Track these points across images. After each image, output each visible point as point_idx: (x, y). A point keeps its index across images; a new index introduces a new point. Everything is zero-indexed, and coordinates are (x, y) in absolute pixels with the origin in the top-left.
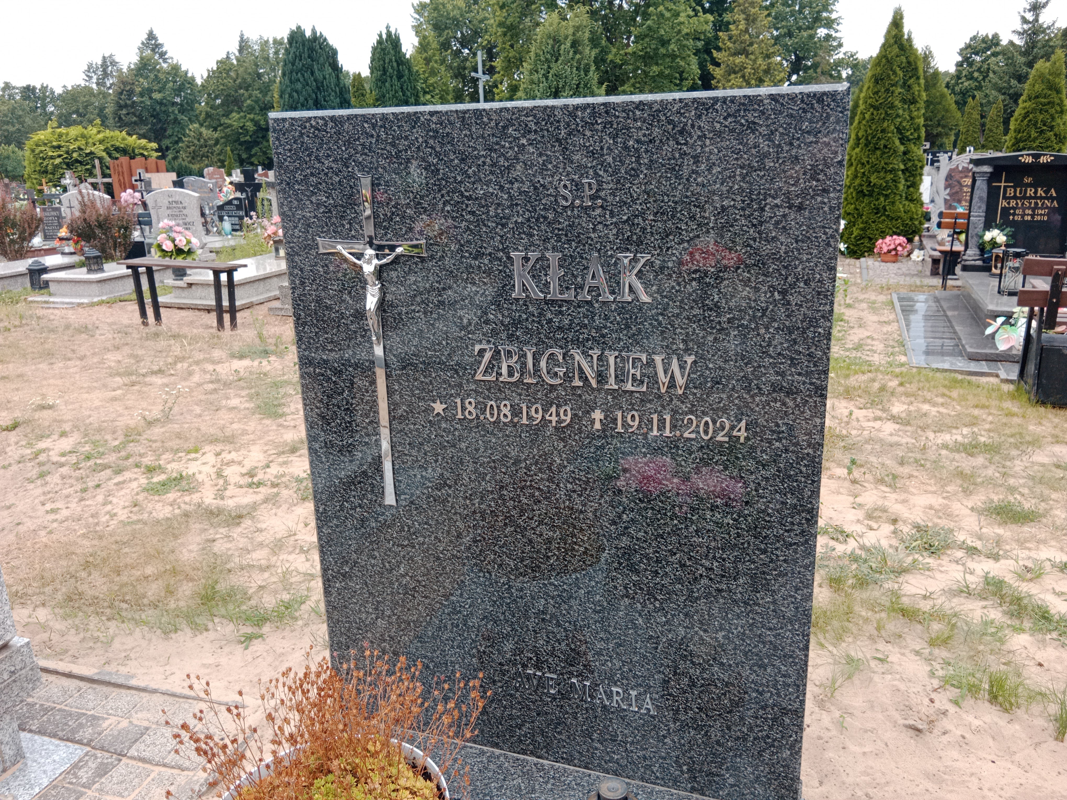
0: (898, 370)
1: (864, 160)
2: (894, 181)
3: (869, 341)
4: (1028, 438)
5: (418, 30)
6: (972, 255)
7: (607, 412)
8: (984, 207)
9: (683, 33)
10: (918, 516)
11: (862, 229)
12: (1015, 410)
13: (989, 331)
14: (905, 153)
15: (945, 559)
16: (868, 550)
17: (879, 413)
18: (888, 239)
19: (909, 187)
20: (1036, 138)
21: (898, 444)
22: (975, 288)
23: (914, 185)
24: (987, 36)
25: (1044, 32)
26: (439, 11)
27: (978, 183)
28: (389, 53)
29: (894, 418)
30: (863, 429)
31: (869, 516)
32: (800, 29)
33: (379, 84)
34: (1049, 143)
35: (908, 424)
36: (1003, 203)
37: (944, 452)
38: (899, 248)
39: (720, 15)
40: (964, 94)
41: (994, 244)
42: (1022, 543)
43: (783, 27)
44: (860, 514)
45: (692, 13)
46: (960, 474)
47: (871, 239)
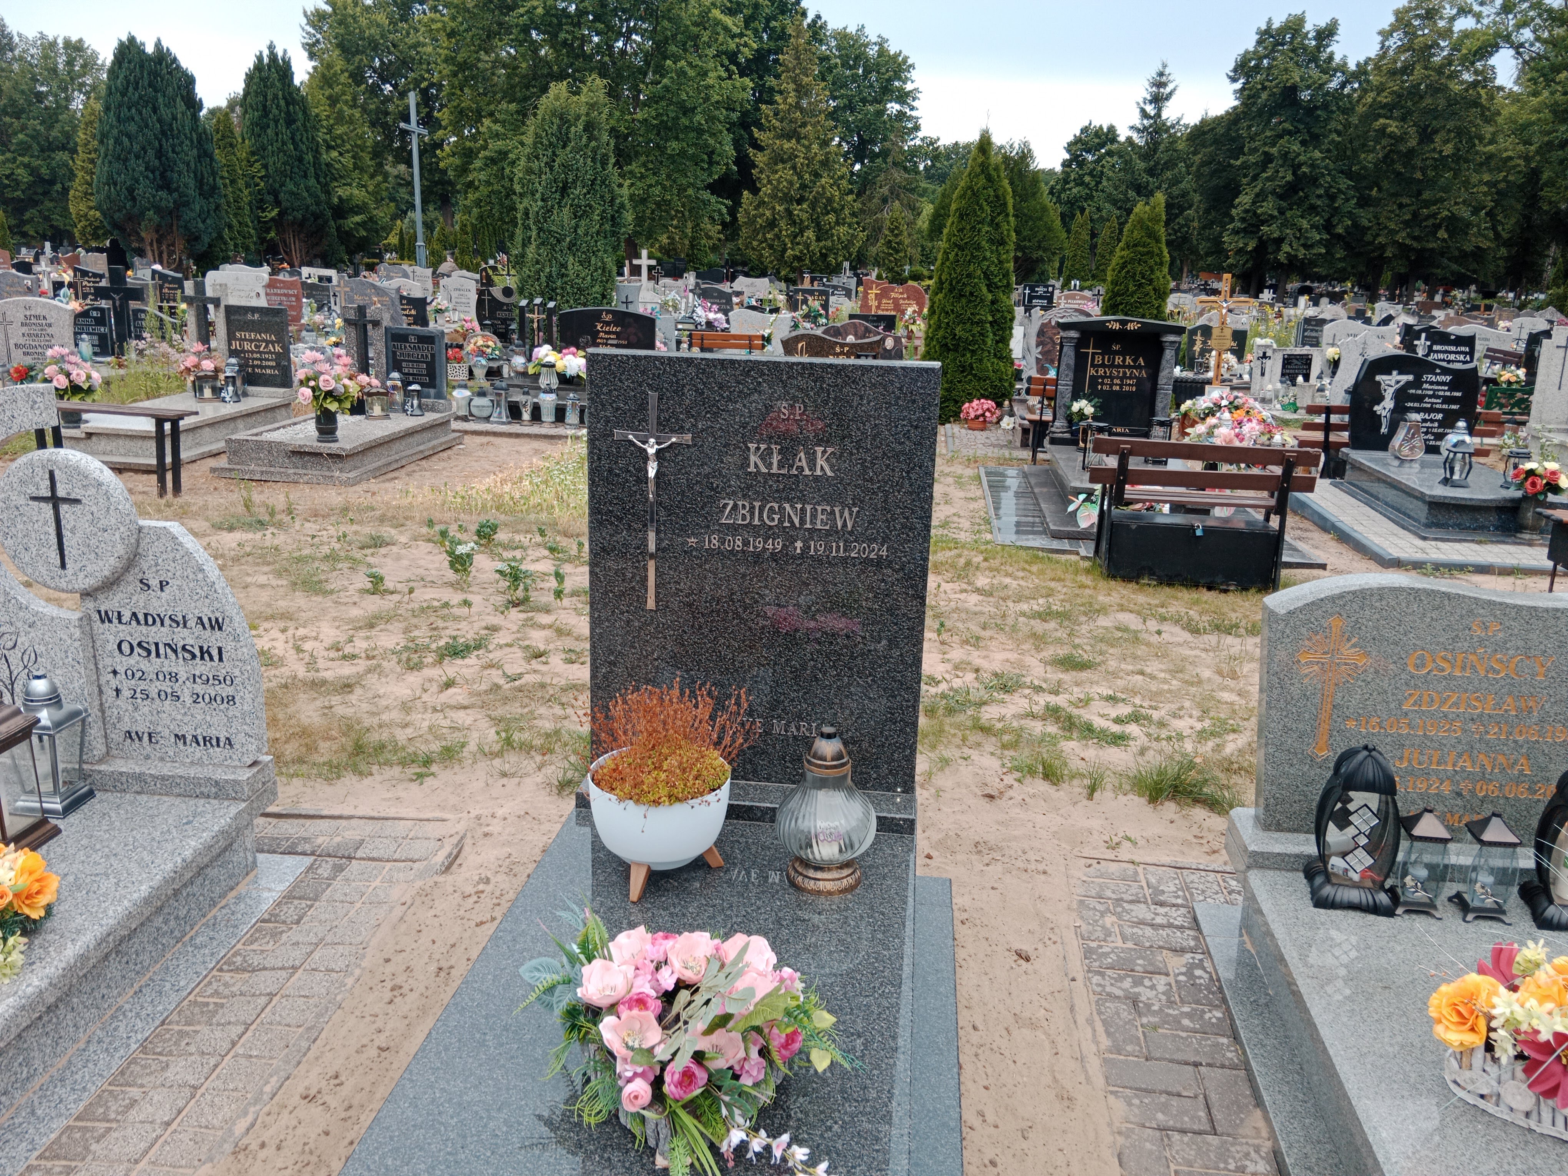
0: (983, 548)
1: (948, 308)
2: (982, 334)
3: (956, 519)
4: (1097, 607)
5: (312, 50)
6: (1059, 427)
7: (805, 541)
8: (1071, 375)
9: (713, 100)
10: (997, 667)
11: (947, 390)
12: (1089, 583)
13: (1071, 508)
14: (993, 302)
15: (1017, 695)
16: (956, 691)
17: (965, 586)
18: (976, 402)
19: (997, 342)
20: (1134, 292)
21: (982, 613)
22: (1062, 463)
23: (1004, 339)
24: (1101, 127)
25: (1167, 130)
26: (347, 27)
27: (1065, 349)
28: (273, 85)
29: (978, 591)
30: (950, 600)
31: (956, 667)
32: (864, 101)
33: (257, 130)
34: (1147, 299)
35: (991, 595)
36: (1090, 371)
37: (1021, 619)
38: (988, 414)
39: (761, 78)
40: (1072, 204)
41: (1081, 414)
42: (1077, 684)
43: (842, 96)
44: (949, 666)
45: (724, 75)
46: (1034, 635)
47: (956, 402)
